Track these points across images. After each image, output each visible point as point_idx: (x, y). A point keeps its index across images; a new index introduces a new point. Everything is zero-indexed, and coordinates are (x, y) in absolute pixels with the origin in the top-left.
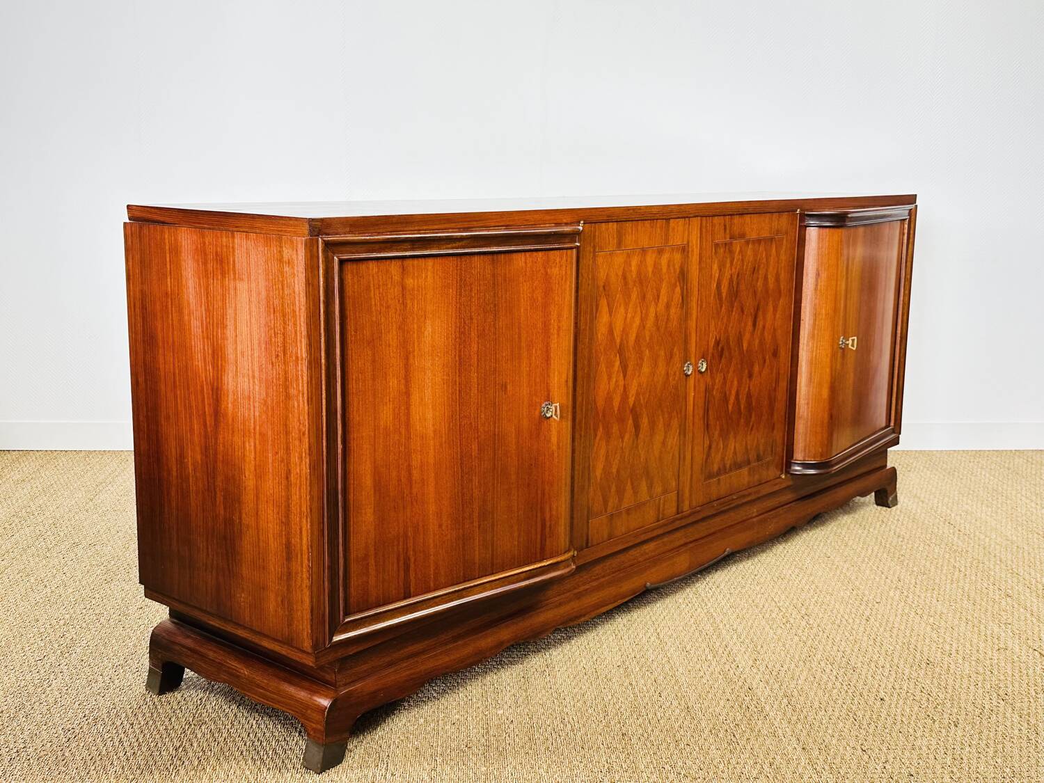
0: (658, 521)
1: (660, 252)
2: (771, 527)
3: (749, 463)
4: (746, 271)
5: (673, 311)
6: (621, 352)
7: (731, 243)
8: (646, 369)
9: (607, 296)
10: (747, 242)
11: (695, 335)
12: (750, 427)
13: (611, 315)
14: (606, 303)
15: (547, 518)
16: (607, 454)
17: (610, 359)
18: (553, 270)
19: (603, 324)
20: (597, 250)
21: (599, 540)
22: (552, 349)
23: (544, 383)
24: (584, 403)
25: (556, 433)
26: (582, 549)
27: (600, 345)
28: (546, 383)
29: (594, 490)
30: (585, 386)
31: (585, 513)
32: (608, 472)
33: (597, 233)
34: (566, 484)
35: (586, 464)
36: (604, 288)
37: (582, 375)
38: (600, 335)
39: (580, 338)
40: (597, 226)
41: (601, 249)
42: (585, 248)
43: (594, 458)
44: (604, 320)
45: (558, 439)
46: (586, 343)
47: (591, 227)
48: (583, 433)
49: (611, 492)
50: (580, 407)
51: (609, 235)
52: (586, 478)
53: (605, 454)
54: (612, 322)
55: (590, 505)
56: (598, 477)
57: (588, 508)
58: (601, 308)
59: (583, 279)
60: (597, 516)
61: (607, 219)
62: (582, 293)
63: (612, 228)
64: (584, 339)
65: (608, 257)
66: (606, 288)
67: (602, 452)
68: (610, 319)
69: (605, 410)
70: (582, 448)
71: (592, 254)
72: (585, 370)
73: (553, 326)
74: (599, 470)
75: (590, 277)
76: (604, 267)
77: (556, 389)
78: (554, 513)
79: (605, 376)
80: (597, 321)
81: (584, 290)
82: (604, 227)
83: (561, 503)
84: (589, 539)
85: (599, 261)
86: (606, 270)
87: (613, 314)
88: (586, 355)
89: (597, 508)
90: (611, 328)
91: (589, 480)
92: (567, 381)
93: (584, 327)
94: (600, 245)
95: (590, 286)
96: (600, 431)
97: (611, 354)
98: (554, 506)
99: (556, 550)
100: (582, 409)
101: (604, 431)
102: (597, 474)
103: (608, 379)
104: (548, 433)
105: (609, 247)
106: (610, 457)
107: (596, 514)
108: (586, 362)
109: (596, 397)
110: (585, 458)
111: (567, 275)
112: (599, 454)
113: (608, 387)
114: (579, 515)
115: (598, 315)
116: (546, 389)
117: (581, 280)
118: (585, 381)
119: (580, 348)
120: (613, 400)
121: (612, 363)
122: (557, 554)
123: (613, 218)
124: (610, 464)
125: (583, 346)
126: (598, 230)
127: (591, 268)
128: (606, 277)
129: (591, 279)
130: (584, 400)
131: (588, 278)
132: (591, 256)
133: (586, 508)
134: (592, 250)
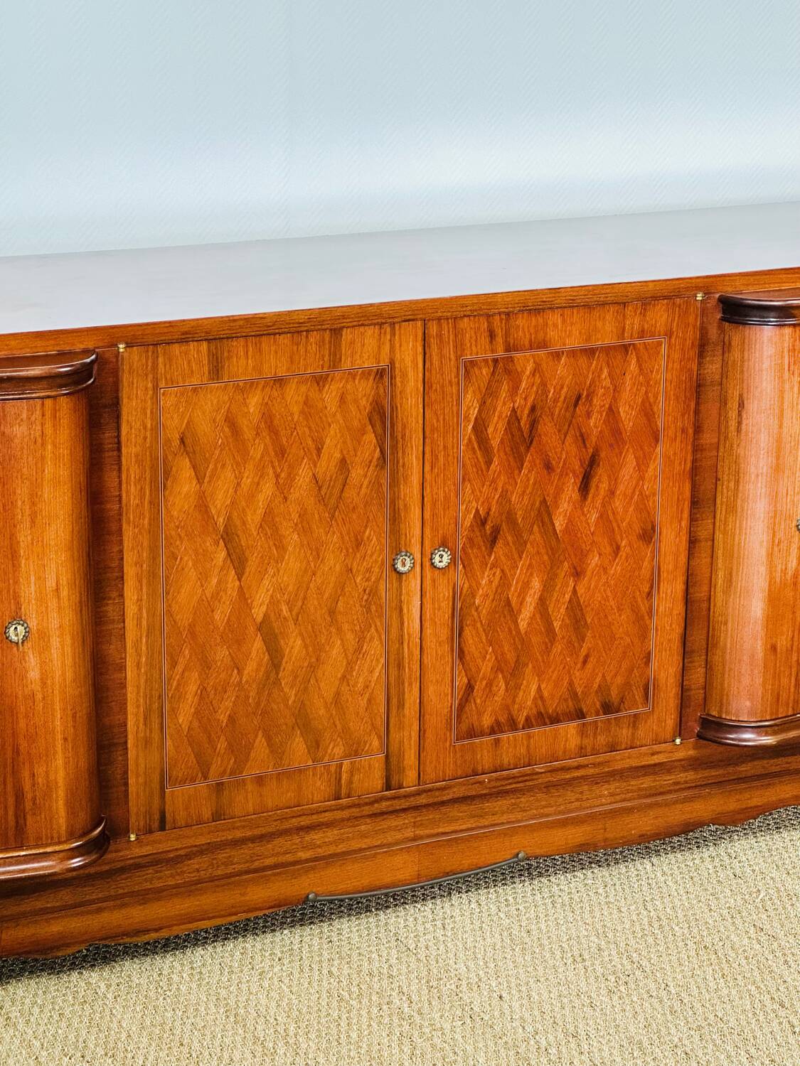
0: (338, 798)
1: (320, 381)
2: (645, 822)
3: (580, 715)
4: (556, 401)
5: (356, 474)
6: (228, 537)
7: (511, 359)
8: (293, 563)
9: (191, 454)
10: (557, 355)
11: (418, 512)
12: (581, 659)
13: (200, 480)
14: (188, 463)
15: (27, 787)
16: (204, 692)
17: (203, 550)
18: (15, 429)
19: (183, 495)
20: (163, 385)
21: (190, 821)
22: (22, 543)
23: (9, 591)
24: (145, 615)
25: (38, 665)
26: (151, 832)
27: (178, 527)
28: (11, 591)
29: (176, 744)
30: (144, 590)
31: (156, 778)
32: (208, 718)
33: (160, 360)
34: (65, 739)
35: (156, 705)
36: (182, 441)
37: (138, 574)
38: (175, 513)
39: (129, 518)
40: (159, 350)
41: (172, 384)
42: (133, 384)
43: (172, 697)
44: (185, 489)
45: (42, 674)
46: (143, 525)
47: (148, 351)
48: (144, 659)
49: (218, 749)
50: (135, 622)
51: (189, 362)
52: (156, 726)
53: (199, 691)
54: (204, 493)
55: (166, 767)
56: (185, 727)
57: (162, 770)
58: (177, 471)
59: (131, 429)
60: (183, 782)
61: (183, 337)
62: (129, 451)
63: (198, 350)
64: (139, 519)
65: (189, 394)
66: (188, 441)
67: (192, 688)
68: (201, 487)
69: (194, 626)
70: (142, 681)
71: (150, 392)
72: (145, 566)
73: (21, 510)
74: (185, 716)
75: (149, 425)
76: (181, 410)
77: (33, 602)
78: (40, 780)
79: (193, 574)
80: (167, 492)
81: (135, 446)
82: (176, 349)
83: (56, 767)
84: (165, 816)
85: (168, 401)
86: (189, 414)
87: (207, 480)
88: (145, 544)
89: (184, 773)
90: (203, 502)
91: (162, 728)
92: (57, 590)
93: (137, 501)
94: (168, 377)
95: (148, 440)
96: (184, 657)
97: (204, 542)
98: (40, 770)
99: (49, 835)
100: (139, 624)
101: (193, 657)
102: (180, 721)
103: (199, 579)
104: (22, 665)
105: (193, 379)
106: (212, 696)
107: (181, 781)
108: (145, 555)
109: (173, 605)
110: (151, 697)
111: (46, 436)
112: (184, 693)
113: (200, 591)
114: (141, 780)
115: (169, 483)
116: (12, 601)
117: (128, 432)
118: (144, 581)
119: (129, 533)
120: (213, 611)
121: (208, 554)
122: (52, 840)
123: (196, 335)
124: (211, 708)
125: (136, 530)
126: (164, 355)
127: (149, 412)
128: (186, 425)
129: (152, 429)
130: (144, 611)
131: (145, 428)
132: (149, 396)
133: (158, 771)
134: (150, 385)
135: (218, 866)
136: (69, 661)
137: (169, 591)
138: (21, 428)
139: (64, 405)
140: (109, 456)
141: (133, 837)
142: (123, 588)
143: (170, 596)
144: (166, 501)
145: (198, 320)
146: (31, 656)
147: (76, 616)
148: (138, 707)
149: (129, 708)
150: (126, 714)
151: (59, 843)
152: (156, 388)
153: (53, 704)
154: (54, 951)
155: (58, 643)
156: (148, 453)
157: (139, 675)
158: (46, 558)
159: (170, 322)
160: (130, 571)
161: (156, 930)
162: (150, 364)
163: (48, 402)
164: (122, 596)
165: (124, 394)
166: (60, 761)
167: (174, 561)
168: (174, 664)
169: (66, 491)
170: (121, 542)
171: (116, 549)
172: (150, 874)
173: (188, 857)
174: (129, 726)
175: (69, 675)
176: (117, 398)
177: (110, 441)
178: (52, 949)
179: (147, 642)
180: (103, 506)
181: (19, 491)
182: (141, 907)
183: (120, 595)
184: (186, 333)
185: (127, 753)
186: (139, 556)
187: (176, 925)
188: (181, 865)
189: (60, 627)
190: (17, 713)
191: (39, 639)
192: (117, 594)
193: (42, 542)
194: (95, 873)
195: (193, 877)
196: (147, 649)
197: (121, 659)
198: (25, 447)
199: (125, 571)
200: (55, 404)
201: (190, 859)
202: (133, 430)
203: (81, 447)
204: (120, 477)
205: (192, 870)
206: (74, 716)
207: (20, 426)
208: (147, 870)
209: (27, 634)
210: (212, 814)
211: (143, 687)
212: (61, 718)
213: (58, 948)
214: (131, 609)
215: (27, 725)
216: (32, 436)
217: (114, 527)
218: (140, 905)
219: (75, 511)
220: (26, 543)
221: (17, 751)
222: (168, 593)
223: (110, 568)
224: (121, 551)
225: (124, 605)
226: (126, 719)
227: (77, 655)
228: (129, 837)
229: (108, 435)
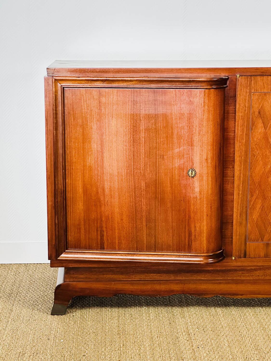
9: (262, 118)
13: (265, 128)
14: (261, 121)
15: (193, 231)
16: (263, 208)
17: (265, 154)
18: (194, 100)
19: (258, 133)
20: (253, 91)
21: (256, 256)
22: (195, 141)
23: (190, 158)
24: (242, 176)
25: (199, 186)
26: (240, 258)
27: (256, 145)
28: (191, 158)
29: (252, 226)
30: (242, 166)
31: (243, 238)
32: (264, 218)
33: (253, 82)
34: (207, 215)
35: (244, 210)
36: (259, 113)
37: (240, 160)
38: (256, 139)
39: (238, 139)
40: (252, 78)
41: (257, 91)
42: (242, 90)
43: (251, 208)
44: (260, 131)
45: (200, 190)
46: (243, 142)
47: (248, 78)
48: (241, 192)
49: (268, 230)
50: (238, 178)
51: (263, 83)
52: (244, 218)
53: (261, 207)
54: (267, 133)
55: (247, 234)
56: (255, 220)
57: (246, 235)
58: (257, 124)
59: (240, 106)
60: (254, 241)
61: (261, 74)
62: (239, 114)
63: (267, 79)
64: (242, 140)
65: (263, 95)
66: (262, 113)
67: (259, 206)
68: (265, 131)
69: (260, 182)
70: (240, 201)
71: (248, 94)
72: (243, 158)
73: (195, 129)
74: (255, 216)
75: (247, 106)
76: (259, 101)
77: (198, 163)
78: (198, 229)
79: (261, 163)
80: (253, 131)
81: (241, 113)
82: (259, 78)
83: (203, 225)
84: (246, 253)
85: (255, 98)
86: (262, 103)
87: (268, 128)
88: (243, 149)
89: (254, 237)
90: (266, 136)
91: (246, 220)
92: (207, 159)
93: (241, 133)
94: (255, 88)
95: (246, 111)
96: (256, 193)
97: (266, 151)
98: (198, 225)
99: (200, 250)
100: (239, 179)
101: (260, 194)
102: (254, 218)
103: (263, 165)
104: (193, 185)
105: (264, 90)
106: (266, 210)
107: (253, 240)
108: (243, 153)
109: (253, 174)
110: (243, 206)
111: (205, 103)
112: (255, 207)
113: (263, 169)
114: (238, 237)
115: (254, 128)
116: (191, 162)
117: (239, 107)
118: (242, 163)
119: (237, 145)
120: (268, 178)
121: (267, 156)
122: (201, 252)
123: (267, 74)
124: (266, 214)
125: (240, 144)
126: (254, 80)
127: (247, 101)
128: (261, 107)
129: (248, 107)
130: (242, 174)
131: (245, 107)
132: (247, 95)
133: (244, 235)
134: (248, 91)
135: (267, 276)
136: (210, 187)
137: (252, 168)
138: (197, 99)
139: (213, 92)
140: (231, 115)
141: (233, 258)
142: (234, 165)
143: (252, 170)
144: (252, 134)
145: (268, 68)
146: (196, 183)
147: (214, 171)
148: (238, 210)
149: (234, 210)
150: (233, 212)
151: (204, 253)
152: (250, 92)
153: (203, 201)
154: (203, 295)
155: (206, 179)
156: (246, 116)
157: (239, 198)
158: (203, 147)
159: (257, 68)
160: (237, 159)
161: (242, 295)
162: (248, 83)
163: (207, 90)
164: (234, 167)
165: (238, 93)
166: (205, 223)
167: (254, 157)
168: (252, 196)
169: (212, 124)
170: (234, 148)
171: (232, 150)
172: (240, 274)
173: (255, 270)
174: (234, 216)
175: (210, 192)
176: (236, 94)
177: (232, 110)
178: (202, 294)
179: (242, 186)
180: (228, 134)
181: (195, 122)
182: (236, 285)
183: (233, 167)
184: (262, 72)
185: (233, 226)
186: (241, 154)
187: (249, 294)
188: (252, 273)
189: (207, 173)
190: (190, 203)
191: (200, 177)
192: (232, 166)
193: (202, 141)
194: (220, 270)
195: (257, 278)
196: (242, 189)
197: (232, 191)
198: (198, 106)
199: (235, 159)
200: (209, 92)
201: (255, 271)
202: (241, 107)
203: (219, 109)
204: (235, 123)
205: (257, 275)
206: (211, 207)
207: (196, 98)
208: (239, 272)
209: (195, 174)
210: (264, 255)
211: (240, 202)
212: (206, 207)
213: (205, 294)
214: (237, 173)
215: (194, 208)
216: (200, 103)
217: (232, 142)
218: (236, 284)
219: (215, 132)
220: (196, 141)
221: (190, 217)
222: (251, 169)
223: (230, 156)
224: (234, 151)
225: (234, 171)
226: (233, 214)
227: (213, 184)
228: (232, 258)
229: (231, 108)
